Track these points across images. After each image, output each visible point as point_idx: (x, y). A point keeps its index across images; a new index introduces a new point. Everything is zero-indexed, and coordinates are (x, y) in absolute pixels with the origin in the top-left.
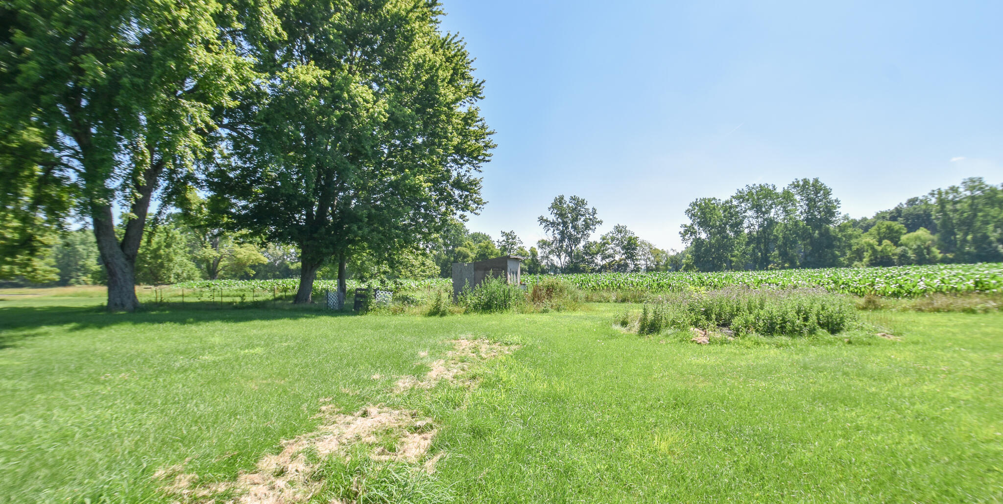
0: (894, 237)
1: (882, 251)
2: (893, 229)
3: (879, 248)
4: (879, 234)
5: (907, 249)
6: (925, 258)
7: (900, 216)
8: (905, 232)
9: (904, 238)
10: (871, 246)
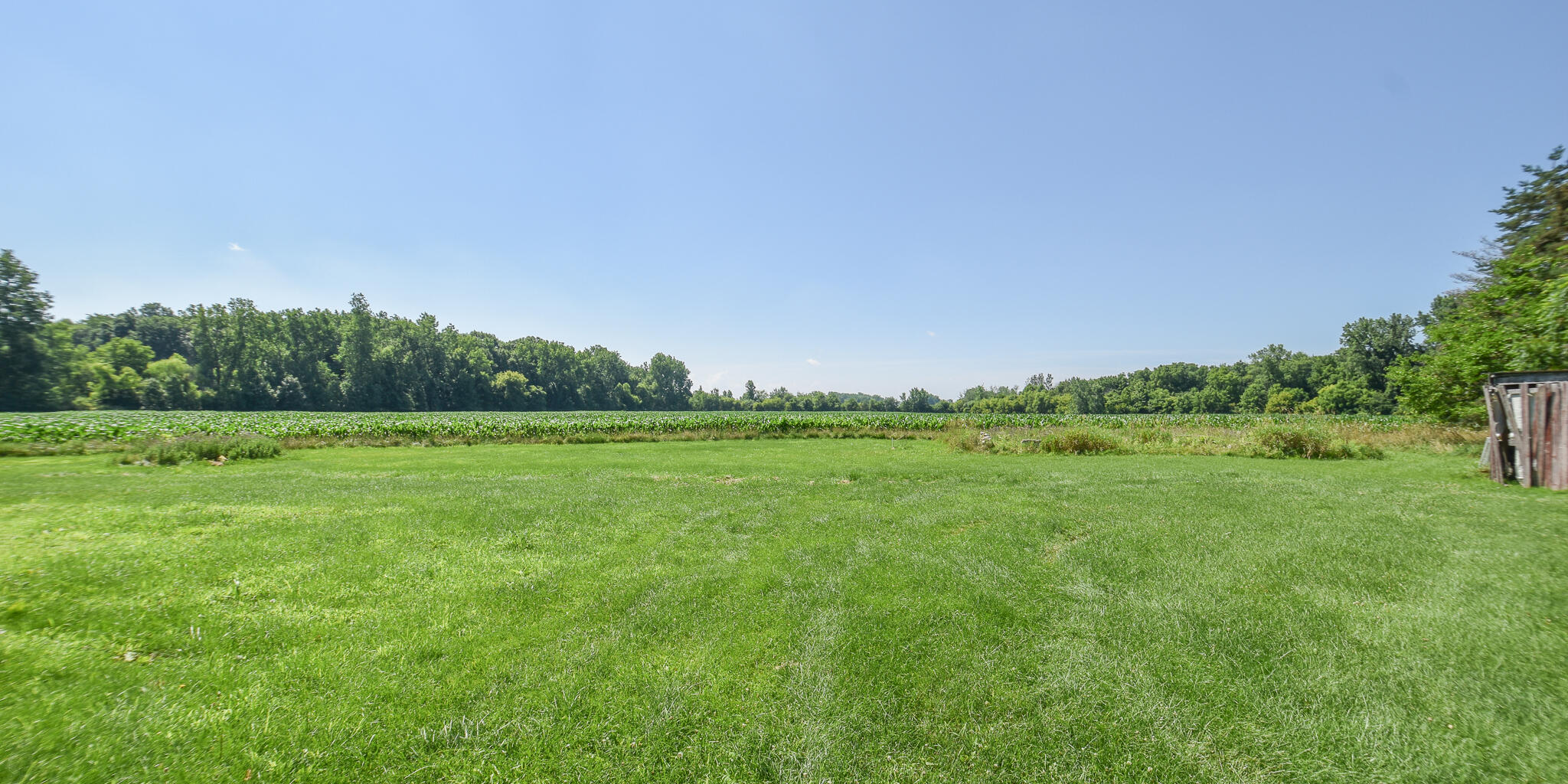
0: (137, 363)
1: (121, 383)
2: (135, 352)
3: (117, 378)
4: (114, 356)
5: (158, 381)
6: (182, 395)
7: (132, 327)
8: (152, 356)
9: (152, 366)
10: (105, 375)
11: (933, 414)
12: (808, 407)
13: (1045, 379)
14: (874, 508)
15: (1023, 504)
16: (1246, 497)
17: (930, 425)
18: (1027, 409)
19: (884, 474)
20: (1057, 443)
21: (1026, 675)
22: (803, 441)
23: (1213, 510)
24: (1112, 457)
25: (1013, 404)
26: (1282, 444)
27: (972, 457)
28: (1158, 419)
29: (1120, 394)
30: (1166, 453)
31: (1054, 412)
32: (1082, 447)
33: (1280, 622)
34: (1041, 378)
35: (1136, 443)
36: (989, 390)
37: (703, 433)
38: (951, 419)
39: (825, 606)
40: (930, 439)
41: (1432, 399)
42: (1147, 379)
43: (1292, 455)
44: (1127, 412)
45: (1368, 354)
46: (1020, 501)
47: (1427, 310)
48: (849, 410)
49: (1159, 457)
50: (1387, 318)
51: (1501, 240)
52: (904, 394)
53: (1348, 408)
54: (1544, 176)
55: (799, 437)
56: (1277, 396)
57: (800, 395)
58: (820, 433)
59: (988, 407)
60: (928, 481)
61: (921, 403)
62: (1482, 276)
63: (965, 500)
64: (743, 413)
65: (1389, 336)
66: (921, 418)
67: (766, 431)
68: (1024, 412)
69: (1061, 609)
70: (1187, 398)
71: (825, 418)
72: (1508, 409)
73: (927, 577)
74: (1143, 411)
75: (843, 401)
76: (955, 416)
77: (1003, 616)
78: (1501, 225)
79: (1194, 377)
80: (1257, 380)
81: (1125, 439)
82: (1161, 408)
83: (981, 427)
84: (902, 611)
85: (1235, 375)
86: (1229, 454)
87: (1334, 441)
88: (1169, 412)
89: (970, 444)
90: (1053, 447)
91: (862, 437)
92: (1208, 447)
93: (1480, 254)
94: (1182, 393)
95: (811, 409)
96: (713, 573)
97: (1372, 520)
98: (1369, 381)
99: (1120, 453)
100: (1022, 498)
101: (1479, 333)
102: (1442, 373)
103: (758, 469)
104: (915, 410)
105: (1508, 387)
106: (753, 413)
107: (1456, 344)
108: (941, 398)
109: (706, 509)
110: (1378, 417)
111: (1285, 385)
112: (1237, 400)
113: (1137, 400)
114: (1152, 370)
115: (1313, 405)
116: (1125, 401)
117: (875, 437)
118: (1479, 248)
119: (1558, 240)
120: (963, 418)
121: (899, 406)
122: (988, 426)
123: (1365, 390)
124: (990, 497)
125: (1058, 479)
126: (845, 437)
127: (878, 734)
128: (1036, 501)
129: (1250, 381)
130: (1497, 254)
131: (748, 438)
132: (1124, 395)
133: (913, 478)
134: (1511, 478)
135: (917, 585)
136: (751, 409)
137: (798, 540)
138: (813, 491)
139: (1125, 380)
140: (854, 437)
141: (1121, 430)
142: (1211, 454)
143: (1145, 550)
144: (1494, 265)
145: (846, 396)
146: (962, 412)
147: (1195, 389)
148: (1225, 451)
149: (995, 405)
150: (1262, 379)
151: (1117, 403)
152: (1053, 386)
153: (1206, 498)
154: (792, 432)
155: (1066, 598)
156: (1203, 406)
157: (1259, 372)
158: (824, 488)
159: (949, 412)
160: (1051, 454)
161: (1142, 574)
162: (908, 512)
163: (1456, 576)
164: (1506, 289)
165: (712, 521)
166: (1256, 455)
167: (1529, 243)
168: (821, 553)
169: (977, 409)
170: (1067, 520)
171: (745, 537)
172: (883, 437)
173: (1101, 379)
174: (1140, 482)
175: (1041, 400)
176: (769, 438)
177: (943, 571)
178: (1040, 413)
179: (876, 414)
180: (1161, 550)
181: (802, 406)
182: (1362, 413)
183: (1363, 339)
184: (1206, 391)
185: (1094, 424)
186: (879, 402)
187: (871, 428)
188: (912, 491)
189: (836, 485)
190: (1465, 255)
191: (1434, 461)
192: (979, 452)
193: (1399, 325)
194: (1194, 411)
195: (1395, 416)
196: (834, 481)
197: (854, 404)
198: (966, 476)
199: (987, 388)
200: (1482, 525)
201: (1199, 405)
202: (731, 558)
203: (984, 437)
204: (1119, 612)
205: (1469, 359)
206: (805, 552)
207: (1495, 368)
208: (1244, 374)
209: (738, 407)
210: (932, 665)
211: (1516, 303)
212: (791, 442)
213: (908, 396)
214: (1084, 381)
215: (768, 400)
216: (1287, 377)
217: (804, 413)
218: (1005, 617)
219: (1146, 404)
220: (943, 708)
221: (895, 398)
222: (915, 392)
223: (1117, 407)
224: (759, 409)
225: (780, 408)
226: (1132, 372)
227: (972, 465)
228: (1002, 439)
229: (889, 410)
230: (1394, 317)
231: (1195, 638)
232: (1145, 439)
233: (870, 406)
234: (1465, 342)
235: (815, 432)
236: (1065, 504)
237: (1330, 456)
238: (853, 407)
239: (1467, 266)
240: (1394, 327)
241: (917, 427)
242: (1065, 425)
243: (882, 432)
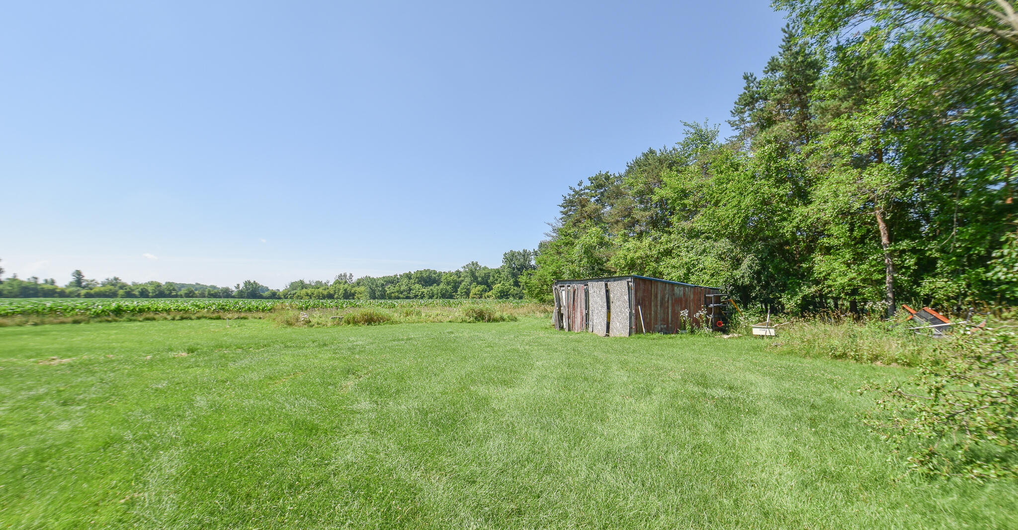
11: (263, 300)
12: (144, 294)
13: (348, 277)
14: (211, 373)
15: (330, 359)
16: (455, 344)
17: (261, 308)
18: (336, 296)
19: (220, 346)
20: (354, 318)
21: (324, 461)
22: (139, 324)
23: (438, 352)
24: (388, 325)
25: (325, 293)
26: (475, 315)
27: (294, 330)
28: (415, 302)
29: (395, 287)
30: (418, 322)
31: (353, 299)
32: (370, 320)
33: (462, 405)
34: (345, 275)
35: (402, 317)
36: (308, 283)
37: (18, 319)
38: (278, 304)
39: (166, 449)
40: (260, 318)
41: (536, 292)
42: (410, 278)
43: (479, 321)
44: (398, 298)
45: (514, 269)
46: (327, 357)
47: (537, 249)
48: (186, 297)
49: (413, 325)
50: (521, 251)
51: (561, 219)
52: (238, 285)
53: (505, 296)
54: (576, 193)
55: (135, 320)
56: (475, 289)
57: (134, 284)
58: (156, 316)
59: (307, 295)
60: (258, 349)
61: (253, 292)
62: (555, 235)
63: (287, 359)
64: (69, 299)
65: (522, 260)
66: (253, 303)
67: (98, 315)
68: (333, 298)
69: (349, 420)
70: (431, 290)
71: (161, 303)
72: (561, 296)
73: (256, 415)
74: (408, 298)
75: (180, 290)
76: (281, 301)
77: (311, 431)
78: (562, 212)
79: (435, 278)
80: (466, 280)
81: (396, 315)
82: (417, 296)
83: (301, 309)
84: (235, 440)
85: (455, 278)
86: (450, 322)
87: (497, 313)
88: (422, 298)
89: (293, 321)
90: (351, 321)
91: (199, 318)
92: (439, 317)
93: (554, 225)
94: (428, 287)
95: (147, 296)
96: (44, 441)
97: (508, 351)
98: (514, 282)
99: (392, 323)
100: (329, 355)
101: (553, 261)
102: (540, 279)
103: (89, 350)
104: (248, 297)
105: (560, 287)
106: (81, 300)
107: (545, 265)
108: (270, 288)
109: (30, 389)
110: (517, 300)
111: (479, 283)
112: (456, 291)
113: (405, 290)
114: (413, 273)
115: (491, 294)
116: (398, 292)
117: (211, 318)
118: (553, 222)
119: (580, 222)
120: (287, 303)
121: (234, 294)
122: (307, 308)
123: (512, 287)
124: (306, 356)
125: (354, 341)
126: (182, 319)
127: (216, 523)
128: (338, 356)
129: (463, 281)
130: (560, 225)
131: (76, 322)
132: (397, 288)
133: (244, 348)
134: (562, 328)
135: (246, 422)
136: (79, 296)
137: (137, 404)
138: (151, 364)
139: (398, 278)
140: (191, 319)
141: (394, 309)
142: (441, 322)
143: (401, 378)
144: (559, 230)
145: (183, 285)
146: (287, 298)
147: (435, 285)
148: (448, 320)
149: (313, 294)
150: (468, 280)
151: (393, 293)
152: (353, 281)
153: (436, 346)
154: (126, 316)
155: (353, 412)
156: (440, 295)
157: (467, 276)
158: (162, 361)
159: (277, 298)
160: (350, 325)
161: (398, 392)
162: (240, 372)
163: (536, 373)
164: (562, 241)
165: (39, 398)
166: (463, 321)
167: (570, 221)
168: (160, 412)
169: (299, 296)
170: (357, 366)
171: (79, 408)
172: (219, 318)
173: (384, 277)
174: (402, 340)
175: (345, 290)
176: (100, 322)
177: (268, 409)
178: (344, 298)
179: (212, 300)
180: (410, 377)
181: (137, 293)
182: (511, 298)
183: (512, 261)
184: (441, 286)
185: (378, 306)
186: (216, 291)
187: (208, 311)
188: (245, 357)
189: (174, 358)
190: (549, 224)
191: (536, 321)
192: (300, 327)
193: (525, 255)
194: (435, 297)
195: (523, 300)
196: (171, 355)
197: (191, 292)
198: (289, 344)
199: (307, 282)
200: (548, 349)
201: (437, 294)
202: (65, 426)
203: (303, 316)
204: (383, 415)
205: (549, 273)
206: (145, 412)
207: (559, 279)
208: (460, 277)
209: (62, 294)
210: (258, 470)
211: (566, 248)
212: (125, 324)
213: (242, 286)
214: (373, 278)
215: (98, 288)
216: (480, 279)
217: (140, 300)
218: (312, 430)
219: (409, 293)
220: (265, 494)
221: (230, 288)
222: (247, 283)
223: (393, 295)
224: (88, 296)
225: (113, 295)
226: (402, 274)
227: (294, 336)
228: (316, 316)
229: (224, 297)
230: (524, 251)
231: (421, 421)
232: (407, 314)
233: (206, 294)
234: (548, 265)
235: (151, 315)
236: (357, 356)
237: (495, 320)
238: (190, 294)
239: (549, 229)
240: (524, 256)
241: (250, 310)
242: (360, 307)
243: (218, 315)
